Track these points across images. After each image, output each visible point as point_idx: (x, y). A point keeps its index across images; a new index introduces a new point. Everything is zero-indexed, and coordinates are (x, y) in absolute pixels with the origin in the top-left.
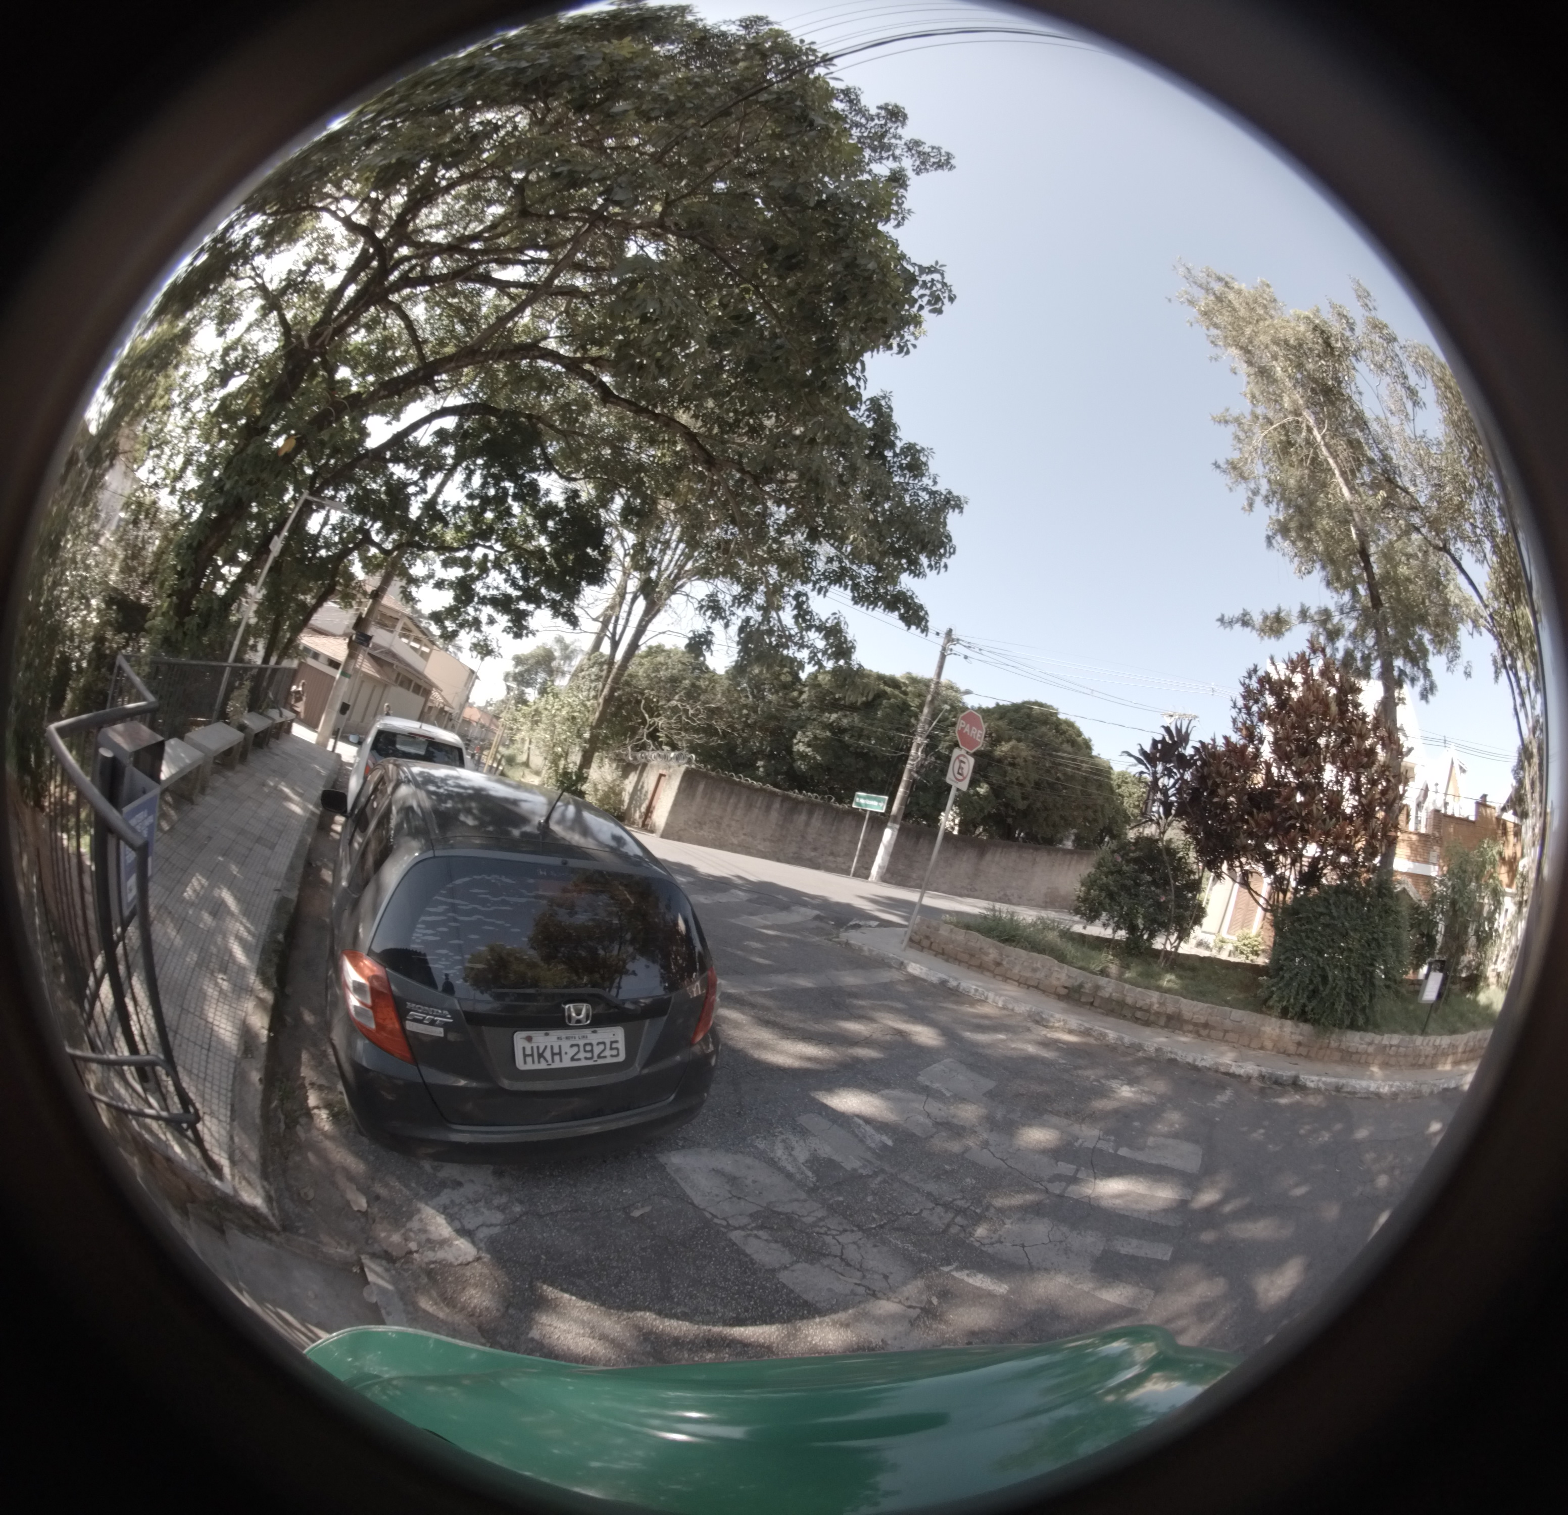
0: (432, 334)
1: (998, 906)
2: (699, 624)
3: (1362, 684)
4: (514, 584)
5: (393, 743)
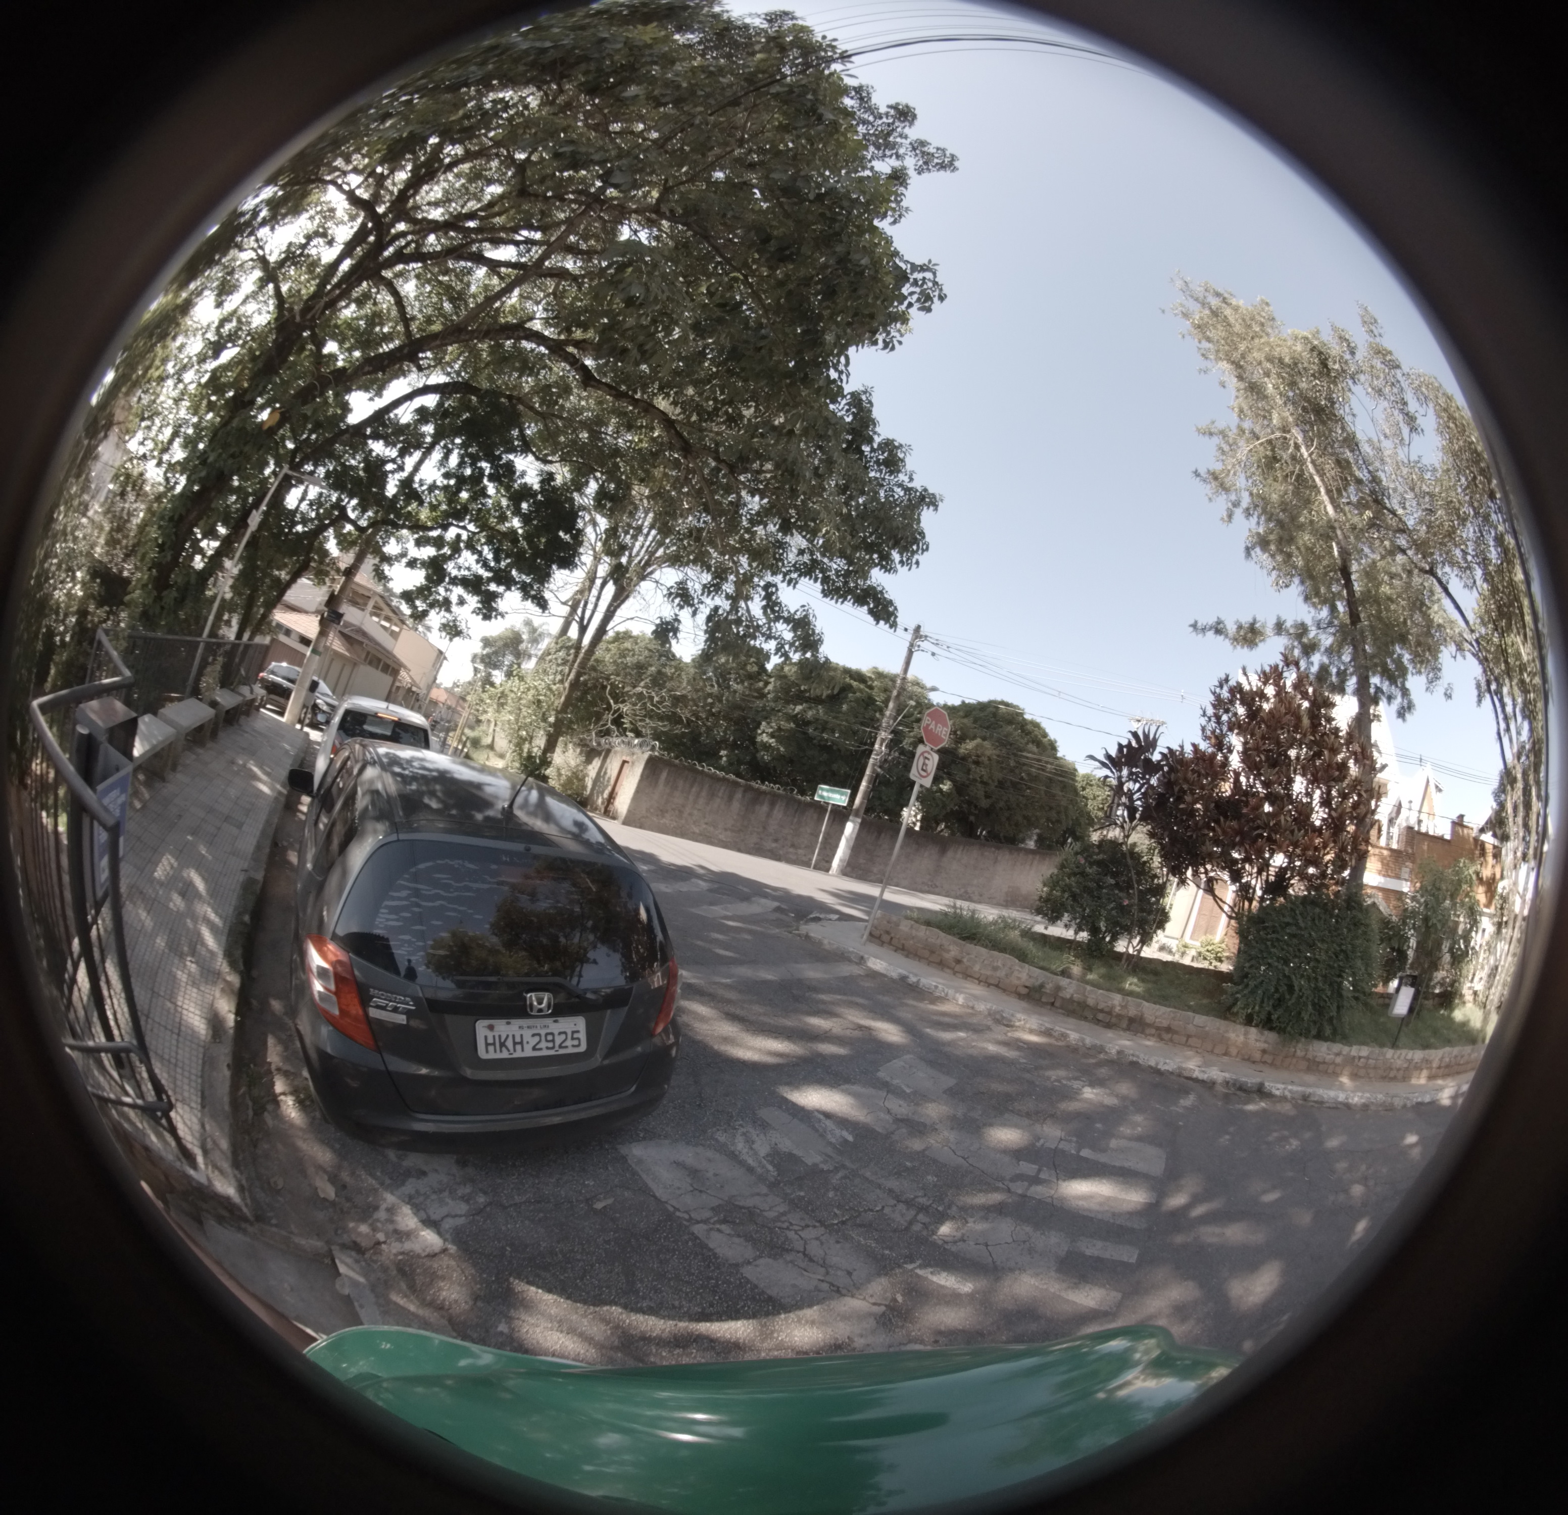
0: (421, 311)
1: (959, 903)
2: (667, 611)
3: (1337, 698)
4: (485, 565)
5: (361, 723)
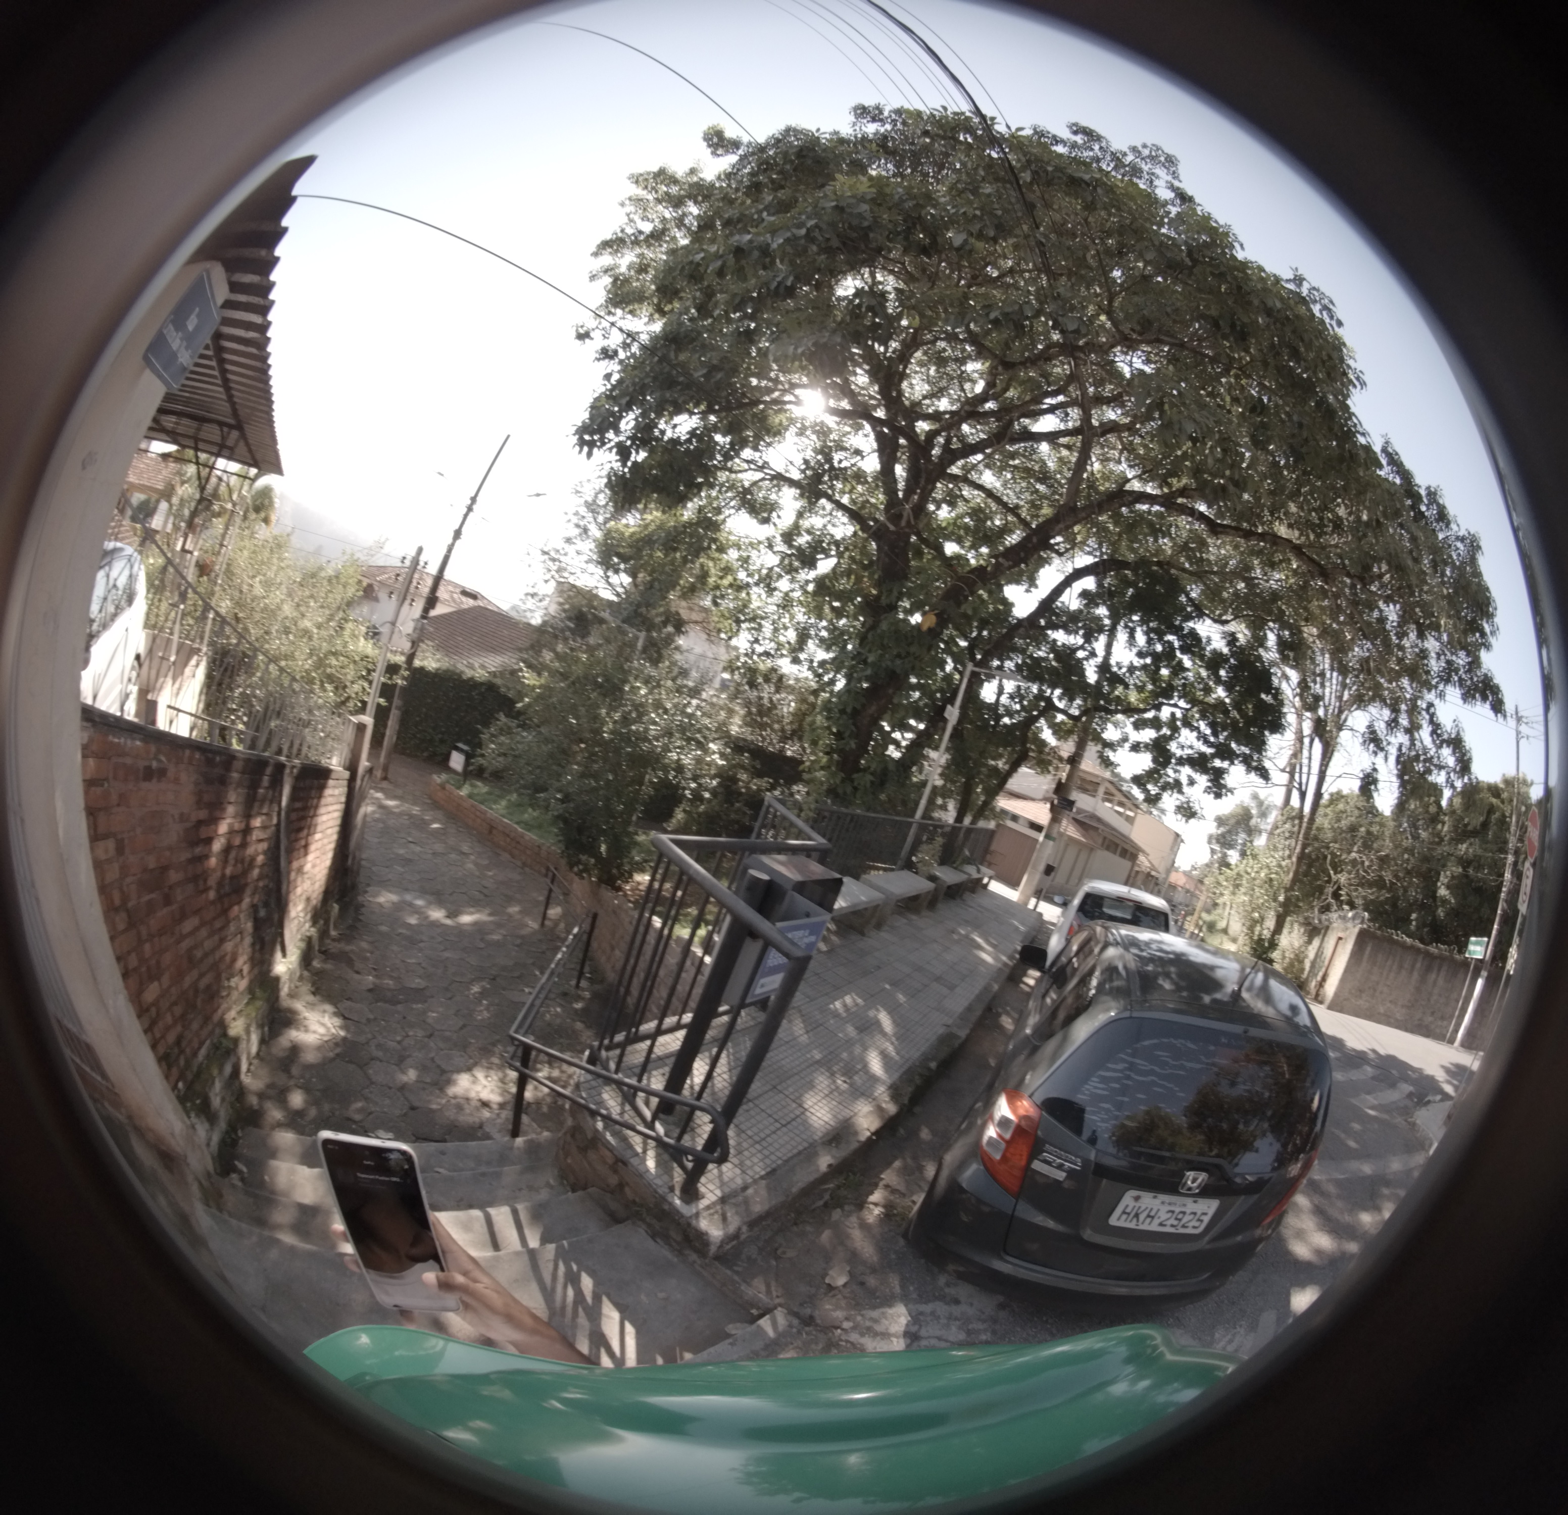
0: (1018, 498)
2: (1366, 761)
4: (1206, 742)
5: (1100, 906)
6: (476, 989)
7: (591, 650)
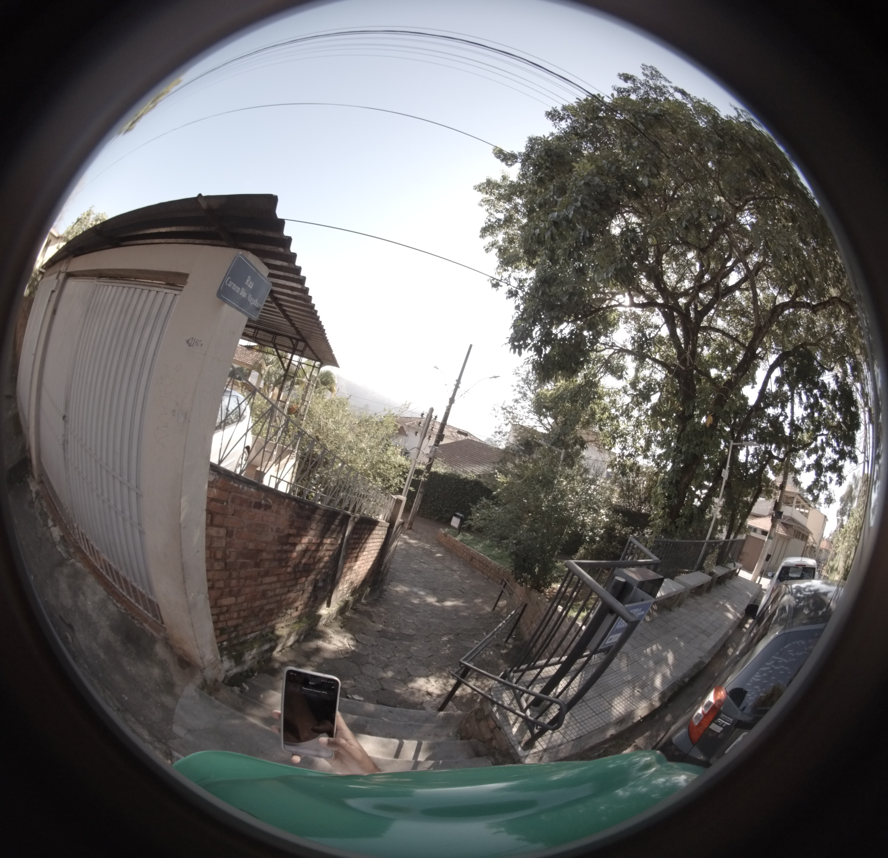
4: (835, 451)
5: (789, 573)
6: (445, 639)
7: (535, 462)
